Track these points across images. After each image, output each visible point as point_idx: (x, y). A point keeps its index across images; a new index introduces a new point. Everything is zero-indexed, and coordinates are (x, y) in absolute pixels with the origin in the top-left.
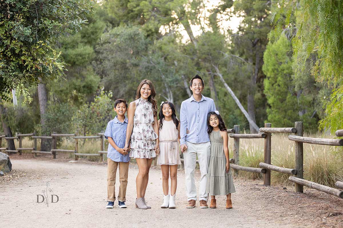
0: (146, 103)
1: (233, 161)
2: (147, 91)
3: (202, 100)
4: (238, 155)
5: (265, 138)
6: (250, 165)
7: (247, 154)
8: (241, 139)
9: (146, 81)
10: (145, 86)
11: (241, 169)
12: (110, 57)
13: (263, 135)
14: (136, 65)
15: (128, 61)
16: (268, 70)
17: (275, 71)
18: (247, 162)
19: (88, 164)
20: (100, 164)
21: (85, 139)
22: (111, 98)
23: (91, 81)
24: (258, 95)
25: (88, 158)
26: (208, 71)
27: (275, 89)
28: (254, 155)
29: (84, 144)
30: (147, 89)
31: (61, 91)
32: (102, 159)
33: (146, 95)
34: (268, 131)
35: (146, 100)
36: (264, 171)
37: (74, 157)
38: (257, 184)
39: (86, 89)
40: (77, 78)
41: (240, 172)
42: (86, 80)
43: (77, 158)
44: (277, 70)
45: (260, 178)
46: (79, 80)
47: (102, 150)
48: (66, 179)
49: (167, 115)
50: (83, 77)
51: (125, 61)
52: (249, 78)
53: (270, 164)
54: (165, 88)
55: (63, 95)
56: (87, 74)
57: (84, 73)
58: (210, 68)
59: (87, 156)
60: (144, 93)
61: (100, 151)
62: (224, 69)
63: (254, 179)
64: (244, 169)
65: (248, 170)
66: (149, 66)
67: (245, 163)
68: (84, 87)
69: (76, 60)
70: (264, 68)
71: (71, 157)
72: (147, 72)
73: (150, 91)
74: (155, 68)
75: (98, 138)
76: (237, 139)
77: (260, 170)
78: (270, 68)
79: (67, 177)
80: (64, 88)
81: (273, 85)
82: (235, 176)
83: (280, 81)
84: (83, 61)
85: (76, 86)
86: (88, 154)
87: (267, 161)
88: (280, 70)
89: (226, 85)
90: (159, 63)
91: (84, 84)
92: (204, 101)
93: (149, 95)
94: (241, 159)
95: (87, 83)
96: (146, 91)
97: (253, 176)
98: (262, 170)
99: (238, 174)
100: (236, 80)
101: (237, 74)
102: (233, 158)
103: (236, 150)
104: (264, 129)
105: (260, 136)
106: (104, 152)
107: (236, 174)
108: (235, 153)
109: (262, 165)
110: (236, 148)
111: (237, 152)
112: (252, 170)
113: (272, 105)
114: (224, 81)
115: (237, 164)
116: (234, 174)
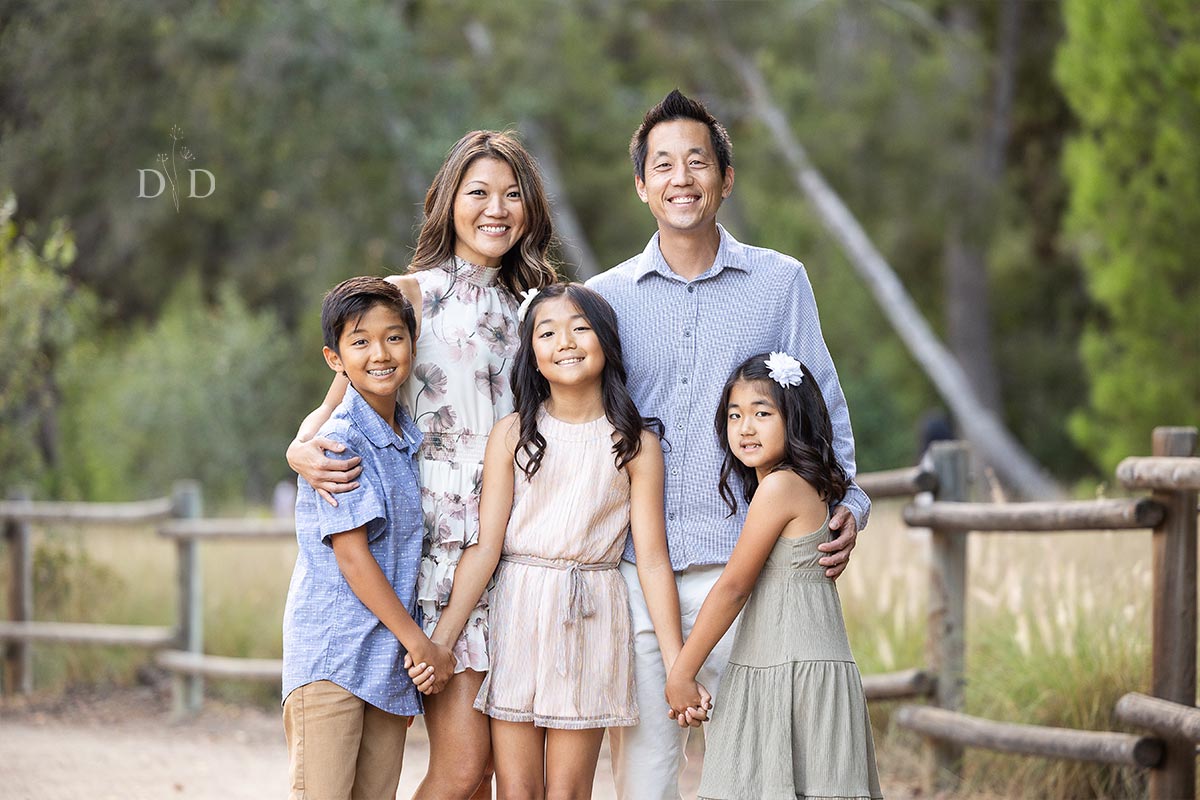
0: (493, 291)
1: (925, 688)
2: (501, 204)
3: (716, 269)
4: (958, 649)
5: (1157, 528)
6: (1042, 714)
7: (1022, 637)
8: (975, 541)
9: (484, 139)
10: (486, 172)
11: (988, 743)
13: (1141, 510)
14: (220, 55)
15: (163, 25)
16: (1094, 81)
17: (1147, 91)
18: (1024, 696)
22: (61, 271)
24: (1011, 250)
27: (1138, 204)
28: (1069, 650)
30: (502, 193)
32: (17, 679)
33: (497, 236)
34: (1180, 481)
35: (490, 273)
36: (1154, 756)
41: (970, 754)
44: (1152, 77)
47: (18, 615)
49: (565, 372)
51: (145, 22)
52: (961, 133)
53: (1190, 702)
60: (484, 220)
62: (795, 78)
64: (1006, 741)
65: (1020, 749)
67: (1009, 703)
70: (1067, 68)
72: (293, 98)
73: (516, 207)
74: (342, 69)
76: (949, 538)
77: (1123, 743)
78: (1111, 68)
81: (1124, 178)
82: (937, 787)
83: (1172, 152)
87: (1175, 688)
88: (1168, 80)
89: (811, 181)
90: (369, 41)
92: (730, 278)
93: (514, 234)
94: (981, 675)
96: (493, 207)
97: (1068, 786)
98: (1139, 747)
99: (959, 771)
100: (874, 151)
101: (881, 108)
102: (927, 664)
103: (943, 612)
104: (1149, 468)
105: (1121, 515)
106: (31, 629)
107: (946, 774)
108: (941, 630)
109: (1135, 715)
110: (945, 598)
111: (949, 629)
112: (1065, 749)
113: (1117, 311)
114: (794, 154)
115: (953, 709)
116: (935, 774)
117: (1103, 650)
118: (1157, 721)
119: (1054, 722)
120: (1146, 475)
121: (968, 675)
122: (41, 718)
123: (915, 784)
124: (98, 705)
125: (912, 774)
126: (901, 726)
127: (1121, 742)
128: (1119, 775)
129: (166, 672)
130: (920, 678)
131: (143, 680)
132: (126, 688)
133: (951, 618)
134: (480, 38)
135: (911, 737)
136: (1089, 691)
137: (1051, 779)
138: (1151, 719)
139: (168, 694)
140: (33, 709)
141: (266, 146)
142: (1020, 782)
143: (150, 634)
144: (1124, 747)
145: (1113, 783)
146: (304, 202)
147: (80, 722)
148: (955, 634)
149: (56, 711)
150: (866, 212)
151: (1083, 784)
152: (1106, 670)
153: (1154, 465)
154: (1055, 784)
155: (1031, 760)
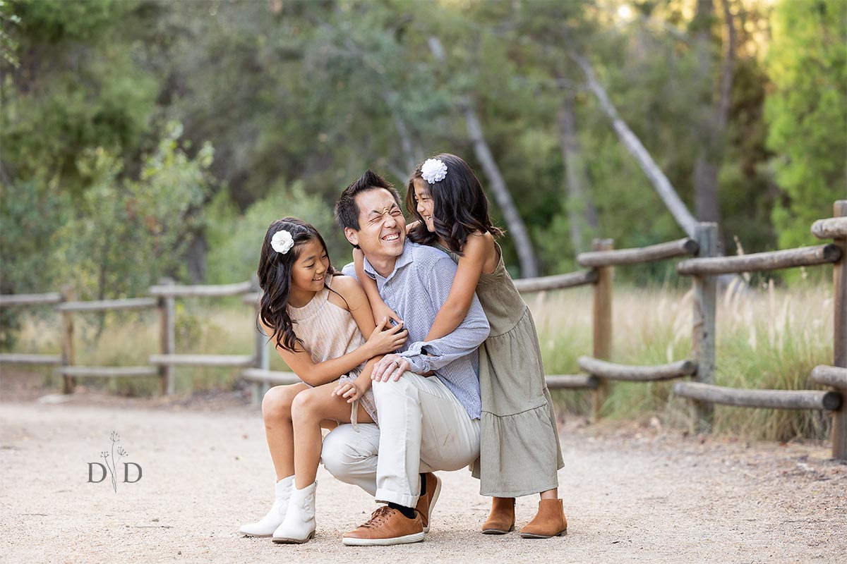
1: (692, 371)
4: (711, 347)
7: (752, 341)
11: (730, 402)
12: (196, 25)
13: (827, 251)
14: (292, 56)
15: (262, 40)
18: (751, 376)
19: (111, 406)
20: (158, 407)
21: (101, 313)
23: (124, 97)
24: (731, 172)
25: (113, 385)
26: (555, 74)
28: (781, 346)
29: (98, 335)
31: (16, 137)
32: (165, 386)
36: (834, 403)
37: (61, 382)
38: (804, 459)
39: (104, 128)
40: (72, 88)
41: (718, 411)
42: (104, 94)
43: (69, 385)
45: (808, 437)
46: (79, 96)
47: (165, 351)
48: (12, 452)
50: (94, 85)
51: (252, 40)
52: (706, 99)
54: (398, 139)
55: (24, 150)
56: (108, 72)
57: (97, 67)
58: (561, 67)
59: (107, 379)
61: (157, 358)
63: (783, 440)
64: (741, 399)
65: (750, 404)
66: (339, 58)
67: (743, 379)
68: (98, 120)
69: (63, 17)
71: (49, 384)
72: (334, 80)
74: (361, 63)
75: (149, 308)
79: (18, 444)
80: (27, 126)
82: (698, 430)
84: (91, 20)
85: (66, 116)
86: (112, 371)
89: (620, 126)
90: (376, 48)
91: (94, 109)
95: (108, 104)
97: (779, 428)
98: (826, 398)
99: (711, 421)
100: (657, 111)
101: (659, 84)
102: (691, 357)
103: (702, 325)
104: (832, 224)
105: (814, 255)
106: (172, 359)
107: (703, 423)
108: (701, 336)
109: (824, 377)
110: (703, 317)
111: (705, 335)
112: (779, 401)
113: (793, 194)
114: (611, 112)
115: (708, 383)
116: (697, 423)
117: (800, 346)
118: (838, 380)
119: (771, 387)
120: (830, 228)
121: (717, 364)
122: (177, 408)
123: (685, 430)
124: (211, 400)
125: (683, 425)
126: (675, 395)
127: (814, 395)
128: (810, 421)
129: (250, 381)
130: (688, 365)
131: (236, 387)
132: (226, 391)
133: (706, 329)
134: (436, 46)
135: (682, 401)
136: (791, 371)
137: (768, 424)
138: (834, 378)
139: (250, 395)
140: (173, 403)
141: (320, 111)
142: (750, 427)
143: (239, 359)
144: (816, 398)
145: (806, 426)
146: (341, 139)
147: (199, 410)
148: (709, 339)
149: (186, 405)
150: (653, 146)
151: (788, 427)
152: (802, 359)
153: (835, 222)
154: (771, 427)
155: (758, 411)
